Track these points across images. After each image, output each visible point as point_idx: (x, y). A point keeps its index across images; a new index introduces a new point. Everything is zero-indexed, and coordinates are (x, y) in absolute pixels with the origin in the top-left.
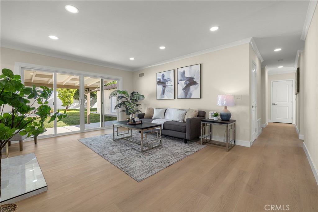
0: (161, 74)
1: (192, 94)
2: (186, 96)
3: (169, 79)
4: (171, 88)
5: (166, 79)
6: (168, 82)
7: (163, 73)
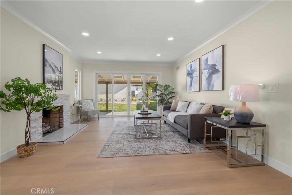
0: (189, 65)
1: (214, 85)
2: (208, 87)
3: (195, 70)
4: (196, 79)
5: (193, 70)
6: (194, 73)
7: (191, 64)
